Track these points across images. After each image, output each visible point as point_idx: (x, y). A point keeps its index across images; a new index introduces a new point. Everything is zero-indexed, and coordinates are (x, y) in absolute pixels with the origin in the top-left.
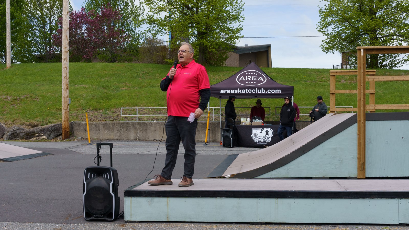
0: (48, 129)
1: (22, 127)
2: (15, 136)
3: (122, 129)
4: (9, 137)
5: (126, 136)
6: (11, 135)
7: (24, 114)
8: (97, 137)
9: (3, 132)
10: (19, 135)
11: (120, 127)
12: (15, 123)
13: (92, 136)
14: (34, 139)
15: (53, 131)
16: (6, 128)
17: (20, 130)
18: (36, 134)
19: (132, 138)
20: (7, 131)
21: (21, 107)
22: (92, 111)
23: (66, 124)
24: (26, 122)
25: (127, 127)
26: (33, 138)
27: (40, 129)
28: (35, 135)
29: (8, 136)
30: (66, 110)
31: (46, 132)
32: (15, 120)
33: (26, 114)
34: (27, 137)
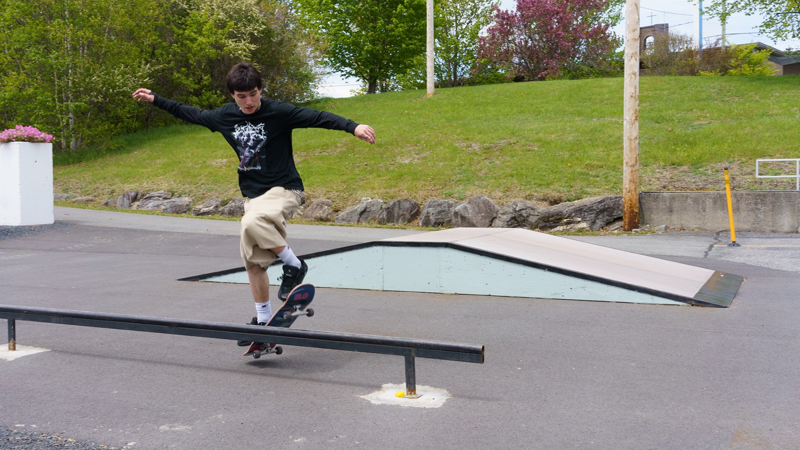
0: (590, 209)
1: (529, 203)
2: (518, 223)
3: (759, 206)
5: (771, 224)
6: (510, 220)
8: (698, 226)
9: (493, 215)
10: (527, 220)
11: (756, 204)
12: (510, 194)
13: (687, 223)
14: (560, 228)
15: (602, 211)
16: (496, 206)
17: (527, 210)
18: (566, 218)
19: (786, 228)
20: (501, 212)
23: (633, 197)
24: (535, 194)
25: (773, 203)
26: (558, 227)
27: (572, 208)
28: (562, 220)
29: (506, 223)
30: (633, 166)
31: (586, 214)
32: (509, 189)
33: (526, 177)
34: (546, 225)
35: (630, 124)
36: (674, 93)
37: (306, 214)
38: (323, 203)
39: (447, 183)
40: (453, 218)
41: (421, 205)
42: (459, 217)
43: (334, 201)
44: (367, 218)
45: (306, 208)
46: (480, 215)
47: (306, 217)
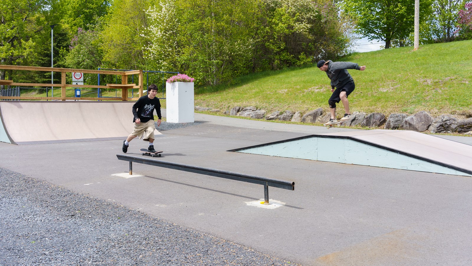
1: (452, 117)
2: (445, 128)
6: (439, 127)
7: (453, 100)
9: (429, 123)
10: (450, 127)
12: (443, 111)
16: (432, 118)
17: (451, 121)
20: (434, 121)
21: (447, 92)
24: (458, 111)
26: (470, 131)
29: (436, 128)
32: (442, 107)
33: (455, 100)
34: (462, 130)
39: (405, 104)
40: (405, 124)
41: (388, 116)
42: (408, 123)
44: (356, 123)
46: (421, 123)
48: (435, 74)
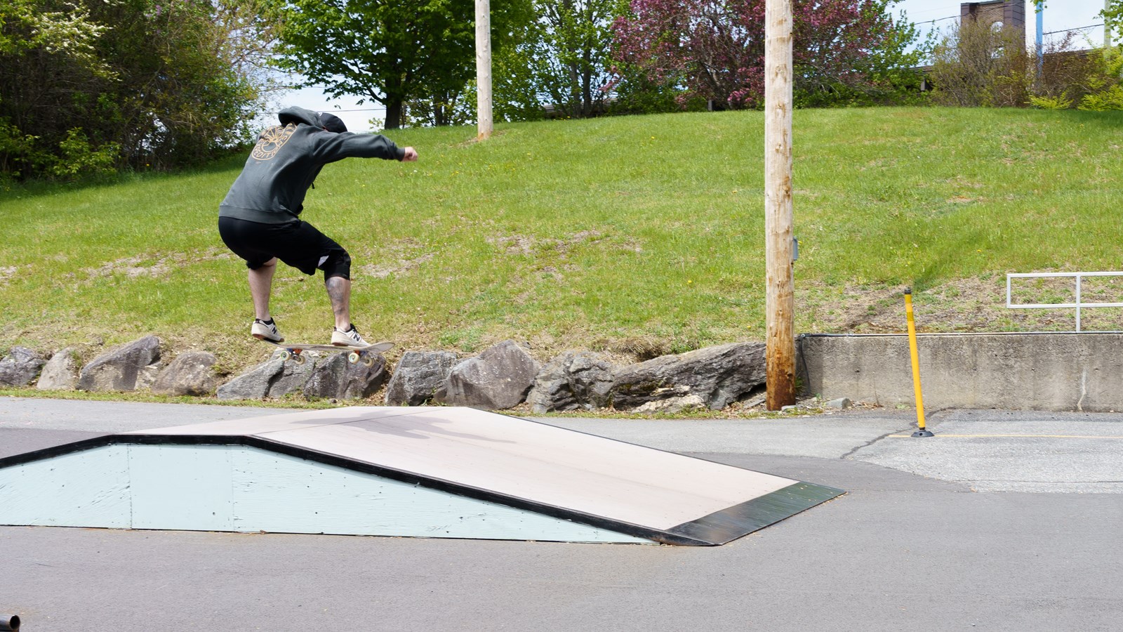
0: (707, 369)
1: (597, 358)
2: (573, 396)
3: (1011, 362)
4: (552, 400)
5: (1031, 394)
6: (558, 391)
7: (598, 305)
8: (906, 399)
9: (527, 381)
10: (590, 391)
11: (1006, 357)
12: (568, 340)
13: (886, 395)
14: (651, 406)
15: (729, 372)
16: (536, 364)
17: (592, 370)
18: (661, 387)
19: (1057, 403)
20: (544, 375)
21: (578, 279)
22: (863, 289)
23: (784, 346)
24: (613, 339)
25: (1034, 355)
26: (648, 403)
27: (673, 366)
28: (654, 389)
29: (549, 397)
30: (781, 285)
31: (699, 377)
32: (567, 329)
33: (603, 305)
34: (625, 401)
35: (775, 205)
36: (933, 143)
37: (159, 380)
38: (195, 359)
39: (451, 317)
40: (450, 387)
41: (394, 361)
42: (461, 385)
43: (219, 355)
44: (284, 388)
45: (162, 368)
46: (502, 381)
47: (160, 387)
48: (545, 220)
